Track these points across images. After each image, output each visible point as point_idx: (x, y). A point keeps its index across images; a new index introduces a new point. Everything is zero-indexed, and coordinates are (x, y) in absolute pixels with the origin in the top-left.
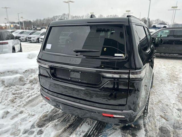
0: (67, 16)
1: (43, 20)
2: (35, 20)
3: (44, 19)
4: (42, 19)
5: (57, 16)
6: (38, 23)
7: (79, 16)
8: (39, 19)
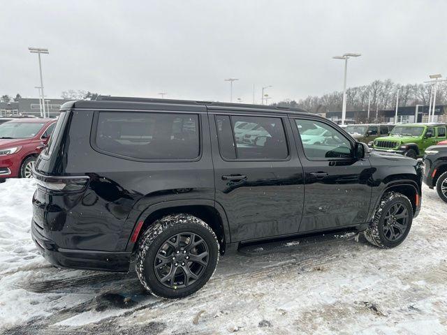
0: (384, 87)
1: (322, 98)
2: (304, 99)
3: (325, 97)
4: (320, 97)
5: (356, 88)
6: (311, 106)
7: (420, 85)
8: (313, 95)
